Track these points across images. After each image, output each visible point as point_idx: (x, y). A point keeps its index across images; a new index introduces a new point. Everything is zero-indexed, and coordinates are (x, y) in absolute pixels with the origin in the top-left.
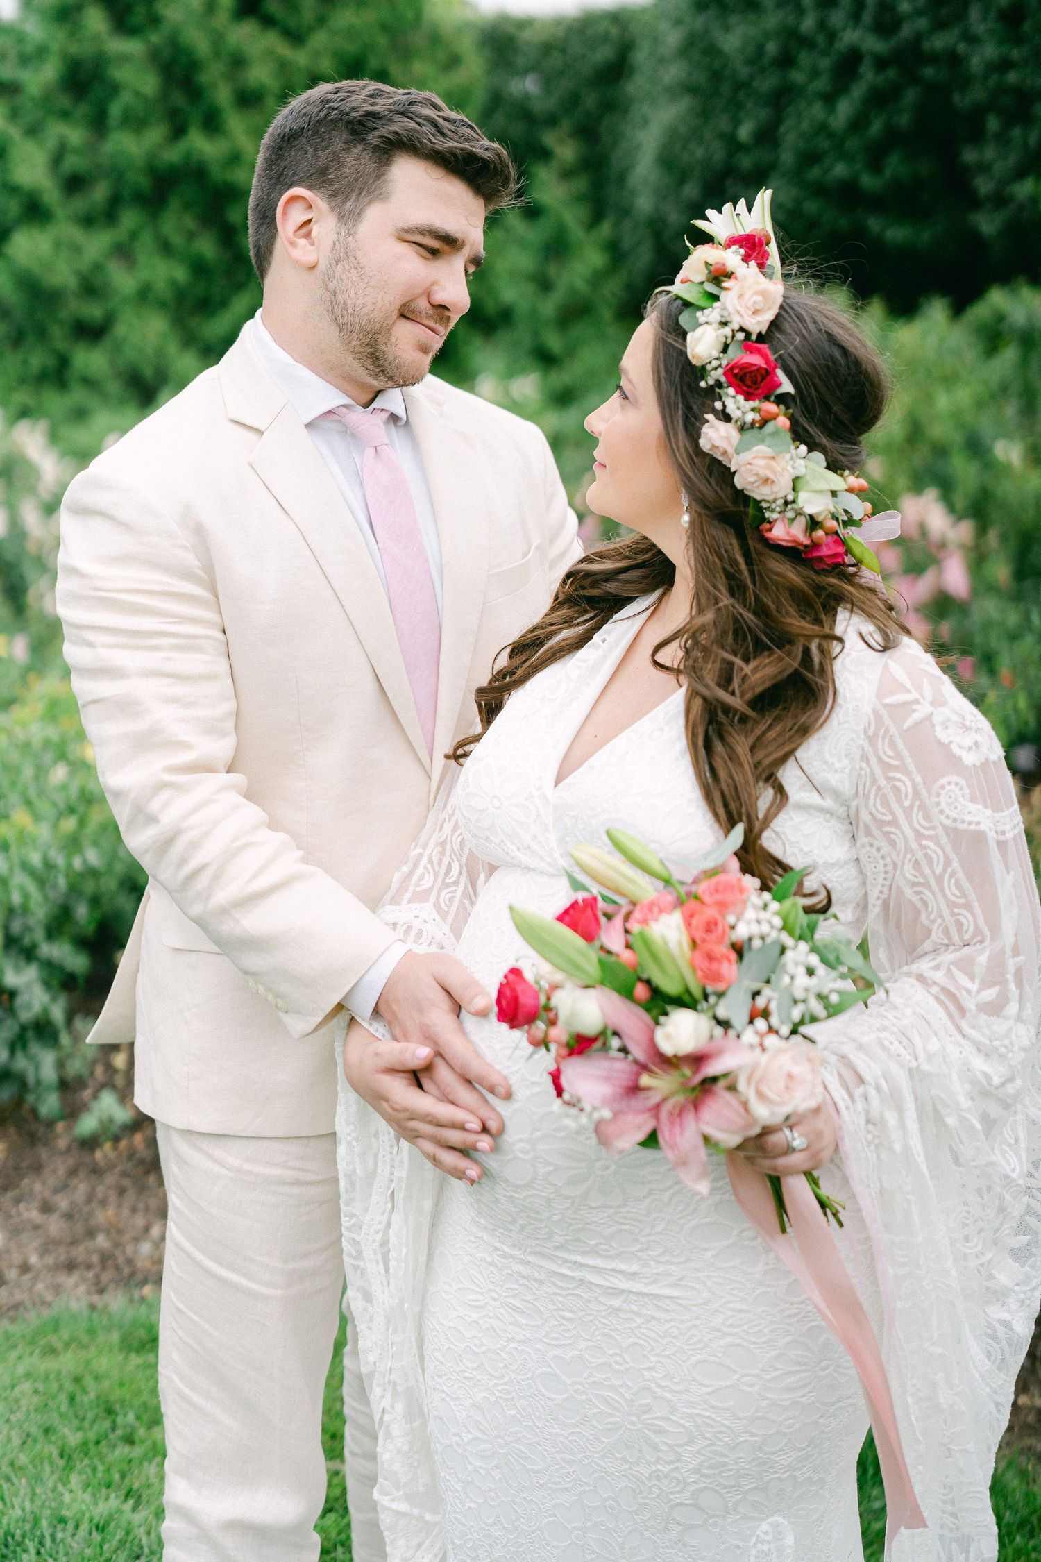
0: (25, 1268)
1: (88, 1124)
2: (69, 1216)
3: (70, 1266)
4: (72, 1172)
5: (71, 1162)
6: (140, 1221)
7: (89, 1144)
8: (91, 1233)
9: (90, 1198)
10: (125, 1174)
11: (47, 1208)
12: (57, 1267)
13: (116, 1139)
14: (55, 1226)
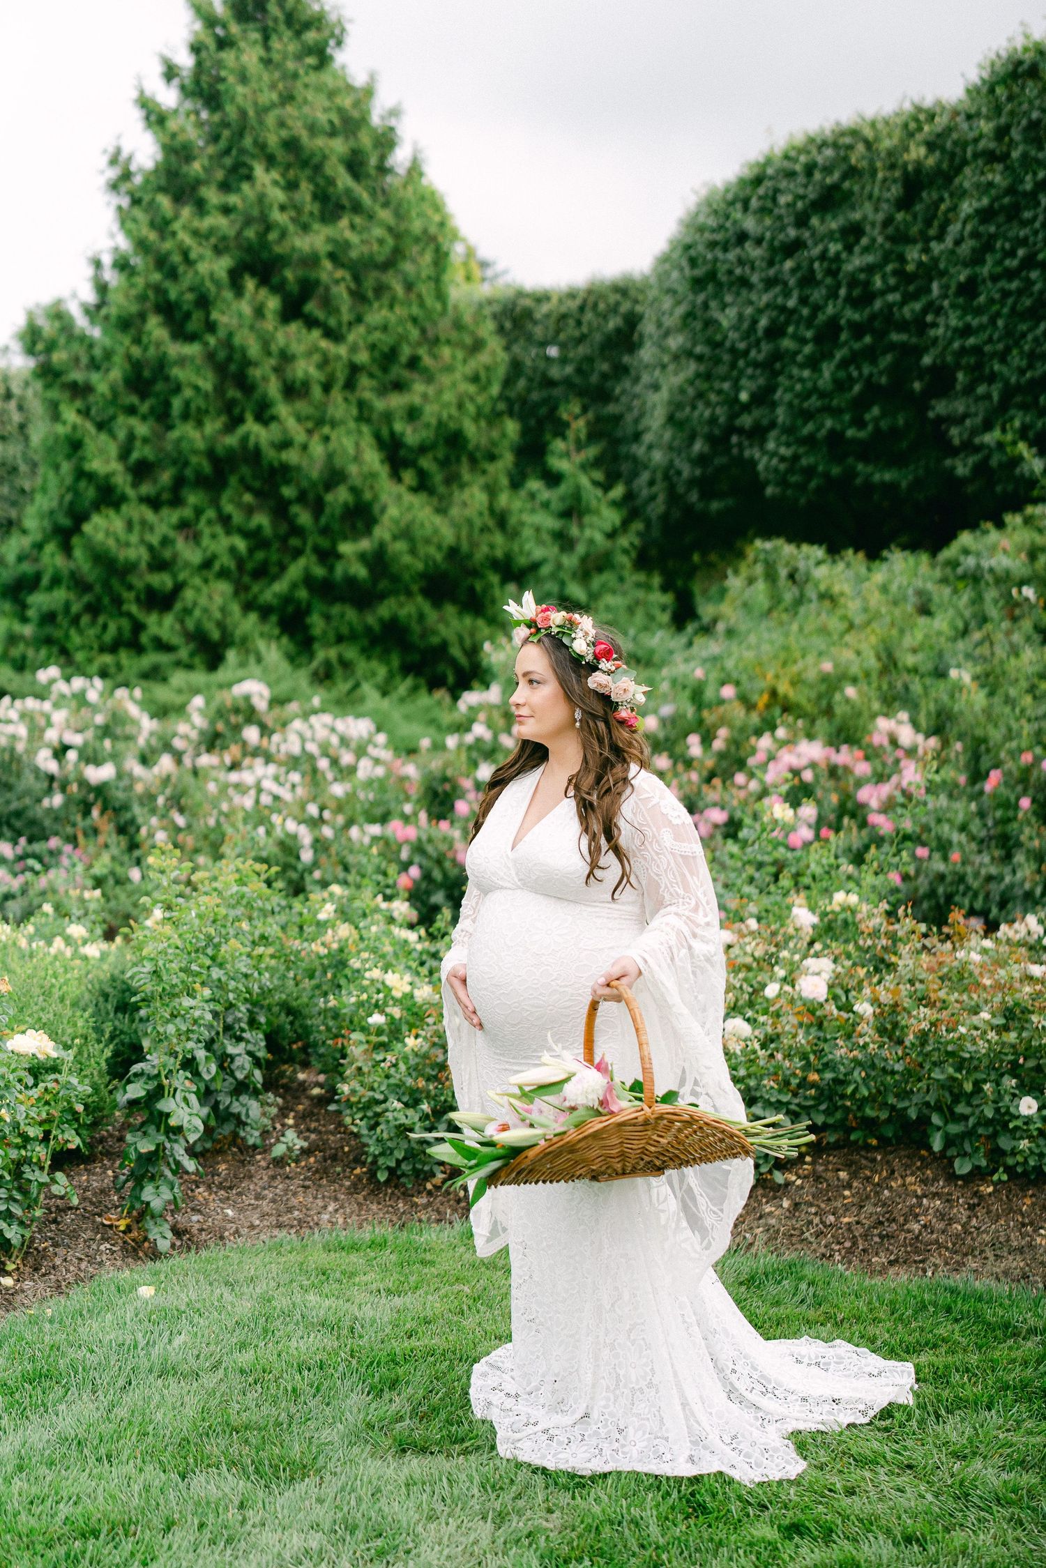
0: (252, 1227)
1: (279, 1150)
2: (274, 1201)
3: (280, 1226)
4: (273, 1178)
5: (271, 1173)
6: (320, 1203)
7: (279, 1162)
8: (290, 1210)
9: (286, 1191)
10: (305, 1179)
11: (258, 1197)
12: (271, 1227)
13: (297, 1161)
14: (265, 1206)
